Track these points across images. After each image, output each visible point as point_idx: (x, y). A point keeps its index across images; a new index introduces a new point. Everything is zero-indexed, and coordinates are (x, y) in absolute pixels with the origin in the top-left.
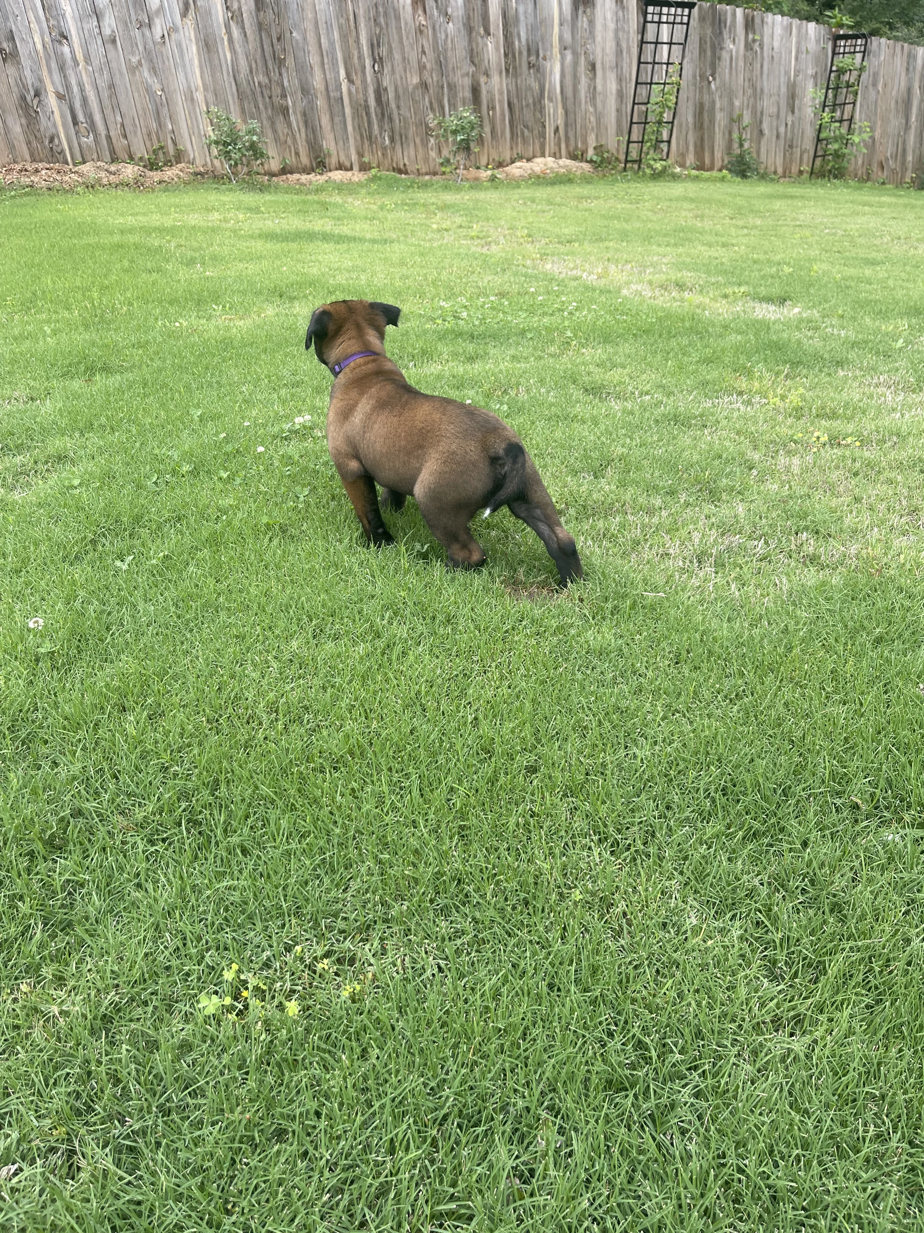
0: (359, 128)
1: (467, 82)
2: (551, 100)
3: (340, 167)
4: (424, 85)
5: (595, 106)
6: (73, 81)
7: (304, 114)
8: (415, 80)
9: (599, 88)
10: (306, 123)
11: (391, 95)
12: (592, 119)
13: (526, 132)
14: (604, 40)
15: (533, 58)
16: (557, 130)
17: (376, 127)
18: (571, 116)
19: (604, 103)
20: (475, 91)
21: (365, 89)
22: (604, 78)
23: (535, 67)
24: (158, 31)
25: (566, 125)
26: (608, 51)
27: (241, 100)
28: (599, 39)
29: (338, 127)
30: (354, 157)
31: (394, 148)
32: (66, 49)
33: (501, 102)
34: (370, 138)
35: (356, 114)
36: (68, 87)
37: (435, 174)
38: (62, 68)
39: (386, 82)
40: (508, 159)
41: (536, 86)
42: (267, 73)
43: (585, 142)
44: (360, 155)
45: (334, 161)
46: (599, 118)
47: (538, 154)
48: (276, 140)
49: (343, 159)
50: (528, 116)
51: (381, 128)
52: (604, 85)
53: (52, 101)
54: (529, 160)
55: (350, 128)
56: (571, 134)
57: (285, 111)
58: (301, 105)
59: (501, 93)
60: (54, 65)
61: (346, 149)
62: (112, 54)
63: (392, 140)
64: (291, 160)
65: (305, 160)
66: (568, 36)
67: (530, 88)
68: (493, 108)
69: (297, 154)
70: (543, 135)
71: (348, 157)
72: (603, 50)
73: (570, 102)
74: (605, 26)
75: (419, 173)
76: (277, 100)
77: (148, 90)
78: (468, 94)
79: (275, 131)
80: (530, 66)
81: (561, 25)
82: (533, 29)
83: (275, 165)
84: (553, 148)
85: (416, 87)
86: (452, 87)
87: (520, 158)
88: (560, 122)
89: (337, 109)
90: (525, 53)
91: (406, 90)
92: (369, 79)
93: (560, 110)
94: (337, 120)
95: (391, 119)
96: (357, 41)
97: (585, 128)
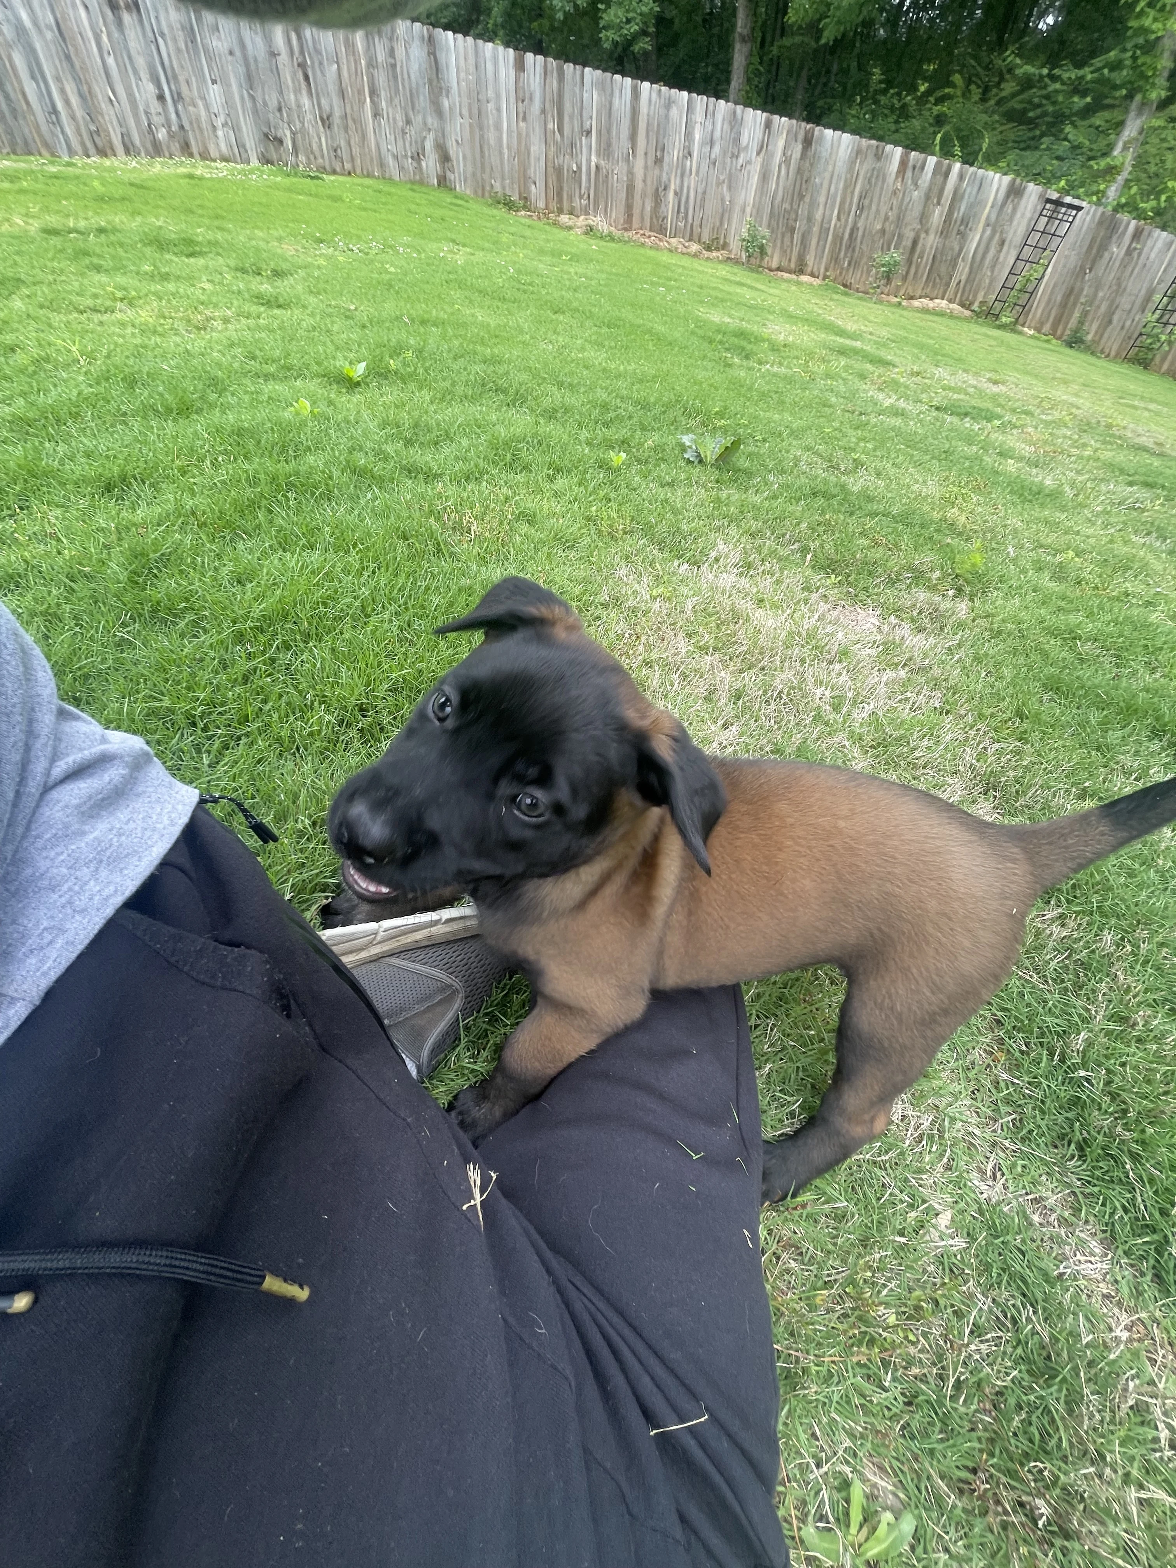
0: (832, 251)
1: (911, 235)
2: (963, 260)
3: (812, 275)
4: (883, 231)
5: (992, 272)
6: (686, 185)
7: (803, 235)
8: (879, 227)
9: (1001, 259)
10: (802, 241)
11: (860, 233)
12: (987, 281)
13: (938, 280)
14: (1019, 224)
15: (962, 228)
16: (960, 282)
17: (842, 253)
18: (973, 275)
19: (1000, 272)
20: (915, 243)
21: (845, 226)
22: (1008, 253)
23: (963, 236)
24: (741, 161)
25: (967, 281)
26: (1019, 233)
27: (771, 218)
28: (1015, 223)
29: (820, 248)
30: (822, 270)
31: (848, 270)
32: (688, 163)
33: (929, 254)
34: (837, 259)
35: (834, 242)
36: (682, 187)
37: (867, 293)
38: (682, 175)
39: (860, 224)
40: (918, 295)
41: (957, 248)
42: (791, 205)
43: (975, 296)
44: (827, 270)
45: (809, 270)
46: (992, 280)
47: (940, 296)
48: (782, 247)
49: (815, 269)
50: (943, 269)
51: (846, 254)
52: (1005, 258)
53: (671, 195)
54: (931, 299)
55: (827, 250)
56: (968, 289)
57: (792, 230)
58: (803, 229)
59: (931, 248)
60: (679, 172)
61: (820, 263)
62: (711, 171)
63: (849, 264)
64: (784, 264)
65: (793, 265)
66: (993, 217)
67: (952, 249)
68: (922, 258)
69: (790, 260)
70: (948, 285)
71: (819, 269)
72: (1015, 232)
73: (975, 265)
74: (1023, 215)
75: (858, 291)
76: (791, 222)
77: (723, 200)
78: (909, 243)
79: (782, 242)
80: (959, 232)
81: (992, 207)
82: (971, 206)
83: (774, 265)
84: (952, 296)
85: (877, 232)
86: (900, 236)
87: (926, 297)
88: (964, 278)
89: (823, 236)
90: (958, 223)
91: (870, 232)
92: (850, 220)
93: (967, 270)
94: (821, 243)
95: (854, 251)
96: (853, 193)
97: (979, 285)
